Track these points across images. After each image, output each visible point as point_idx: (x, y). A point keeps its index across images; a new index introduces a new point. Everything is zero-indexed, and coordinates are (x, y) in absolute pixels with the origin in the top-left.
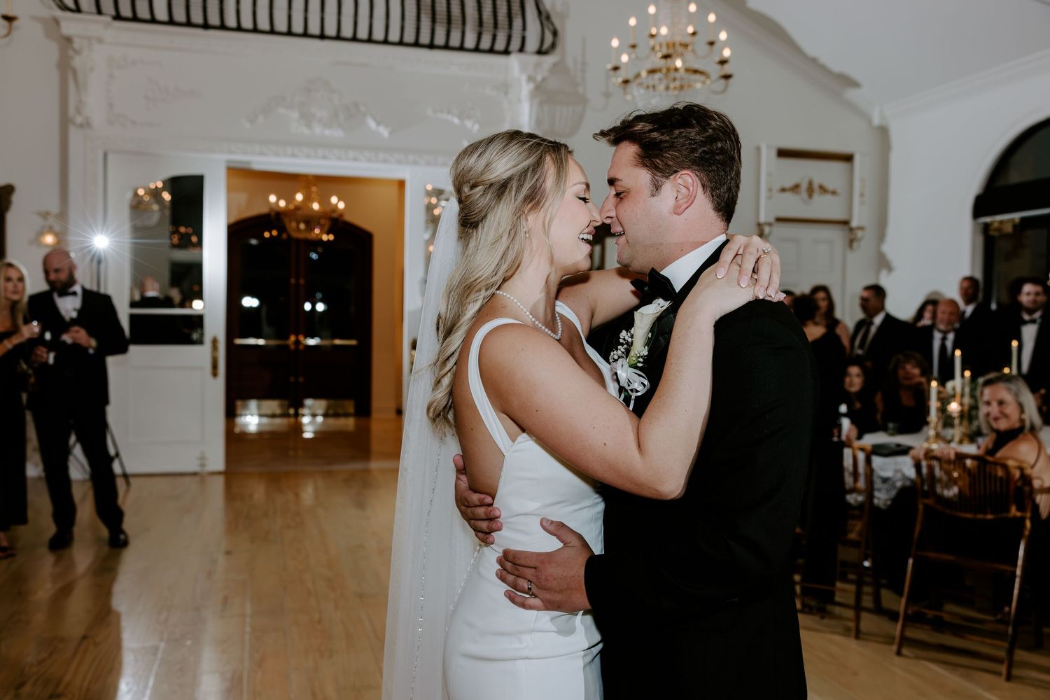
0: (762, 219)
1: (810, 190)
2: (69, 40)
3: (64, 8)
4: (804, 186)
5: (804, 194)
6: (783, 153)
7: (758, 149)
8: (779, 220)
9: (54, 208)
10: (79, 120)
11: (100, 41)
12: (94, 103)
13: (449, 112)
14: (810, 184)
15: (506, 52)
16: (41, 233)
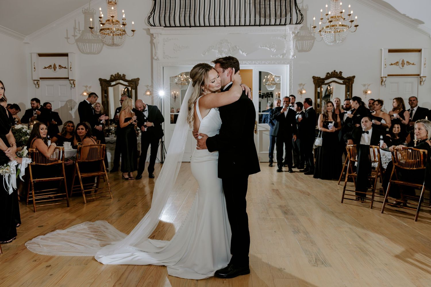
0: (382, 76)
1: (403, 64)
2: (152, 35)
3: (151, 25)
4: (401, 62)
5: (401, 66)
6: (390, 51)
7: (381, 50)
8: (389, 75)
9: (150, 84)
10: (155, 58)
11: (161, 34)
12: (159, 53)
13: (266, 46)
14: (403, 61)
15: (285, 25)
16: (146, 92)
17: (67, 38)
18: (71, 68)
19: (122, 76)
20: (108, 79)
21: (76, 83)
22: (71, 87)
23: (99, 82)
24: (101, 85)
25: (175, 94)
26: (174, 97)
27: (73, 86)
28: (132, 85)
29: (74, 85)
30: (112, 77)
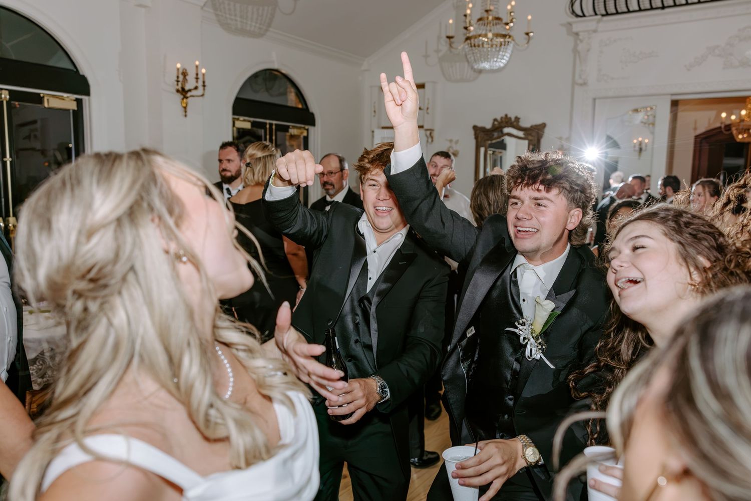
2: (577, 34)
3: (577, 16)
9: (565, 134)
10: (580, 81)
11: (595, 31)
12: (589, 70)
17: (426, 56)
18: (428, 109)
19: (513, 119)
20: (488, 126)
21: (435, 134)
22: (427, 141)
23: (472, 132)
24: (476, 138)
25: (641, 143)
26: (637, 148)
27: (430, 140)
28: (532, 136)
29: (432, 138)
30: (496, 123)
